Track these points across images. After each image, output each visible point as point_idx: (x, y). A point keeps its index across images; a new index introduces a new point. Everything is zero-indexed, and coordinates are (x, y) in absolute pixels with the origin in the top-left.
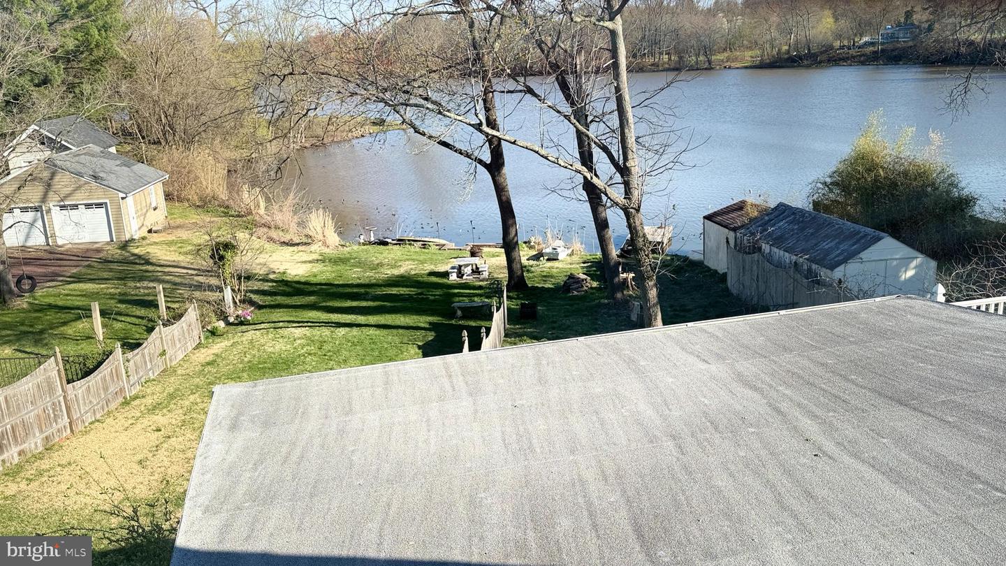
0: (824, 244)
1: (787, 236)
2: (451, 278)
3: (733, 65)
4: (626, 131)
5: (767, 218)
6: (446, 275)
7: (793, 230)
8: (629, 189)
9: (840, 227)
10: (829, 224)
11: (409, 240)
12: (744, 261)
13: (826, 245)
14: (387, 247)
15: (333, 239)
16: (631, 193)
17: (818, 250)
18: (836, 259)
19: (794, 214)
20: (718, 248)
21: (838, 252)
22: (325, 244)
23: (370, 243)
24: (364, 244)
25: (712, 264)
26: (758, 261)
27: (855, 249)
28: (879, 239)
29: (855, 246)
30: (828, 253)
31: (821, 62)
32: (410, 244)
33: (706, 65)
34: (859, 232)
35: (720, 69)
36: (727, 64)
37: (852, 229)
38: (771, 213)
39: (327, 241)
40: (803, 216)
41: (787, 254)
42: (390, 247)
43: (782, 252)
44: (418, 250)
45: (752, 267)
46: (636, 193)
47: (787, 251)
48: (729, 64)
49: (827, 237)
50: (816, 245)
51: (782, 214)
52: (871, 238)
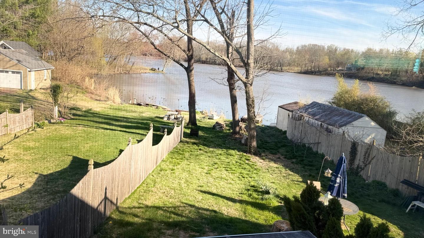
0: (335, 118)
1: (316, 114)
2: (164, 119)
3: (290, 71)
4: (250, 44)
5: (307, 107)
6: (163, 118)
7: (320, 112)
8: (248, 74)
9: (342, 112)
10: (337, 110)
11: (151, 105)
12: (296, 124)
13: (336, 118)
14: (141, 106)
15: (118, 100)
16: (249, 76)
17: (331, 120)
18: (341, 124)
19: (320, 106)
20: (284, 120)
21: (341, 121)
22: (114, 102)
23: (134, 104)
24: (131, 104)
25: (280, 127)
26: (303, 123)
27: (350, 120)
28: (362, 117)
29: (350, 119)
30: (336, 121)
31: (322, 74)
32: (151, 107)
33: (280, 70)
34: (351, 114)
35: (285, 72)
36: (288, 71)
37: (348, 113)
38: (309, 105)
39: (115, 101)
40: (325, 107)
41: (316, 121)
42: (142, 106)
43: (314, 121)
44: (154, 109)
45: (299, 127)
46: (251, 77)
47: (316, 120)
48: (289, 71)
49: (336, 115)
50: (330, 118)
51: (314, 106)
52: (357, 116)
